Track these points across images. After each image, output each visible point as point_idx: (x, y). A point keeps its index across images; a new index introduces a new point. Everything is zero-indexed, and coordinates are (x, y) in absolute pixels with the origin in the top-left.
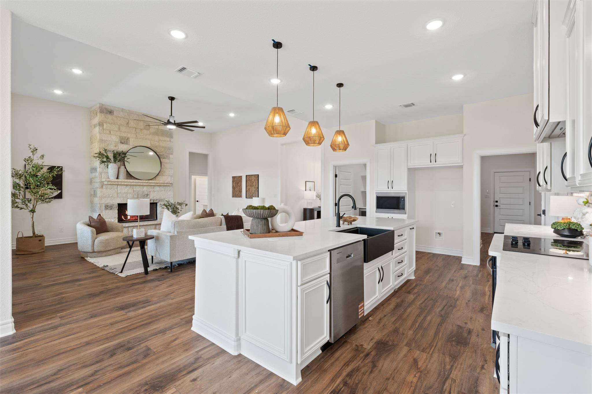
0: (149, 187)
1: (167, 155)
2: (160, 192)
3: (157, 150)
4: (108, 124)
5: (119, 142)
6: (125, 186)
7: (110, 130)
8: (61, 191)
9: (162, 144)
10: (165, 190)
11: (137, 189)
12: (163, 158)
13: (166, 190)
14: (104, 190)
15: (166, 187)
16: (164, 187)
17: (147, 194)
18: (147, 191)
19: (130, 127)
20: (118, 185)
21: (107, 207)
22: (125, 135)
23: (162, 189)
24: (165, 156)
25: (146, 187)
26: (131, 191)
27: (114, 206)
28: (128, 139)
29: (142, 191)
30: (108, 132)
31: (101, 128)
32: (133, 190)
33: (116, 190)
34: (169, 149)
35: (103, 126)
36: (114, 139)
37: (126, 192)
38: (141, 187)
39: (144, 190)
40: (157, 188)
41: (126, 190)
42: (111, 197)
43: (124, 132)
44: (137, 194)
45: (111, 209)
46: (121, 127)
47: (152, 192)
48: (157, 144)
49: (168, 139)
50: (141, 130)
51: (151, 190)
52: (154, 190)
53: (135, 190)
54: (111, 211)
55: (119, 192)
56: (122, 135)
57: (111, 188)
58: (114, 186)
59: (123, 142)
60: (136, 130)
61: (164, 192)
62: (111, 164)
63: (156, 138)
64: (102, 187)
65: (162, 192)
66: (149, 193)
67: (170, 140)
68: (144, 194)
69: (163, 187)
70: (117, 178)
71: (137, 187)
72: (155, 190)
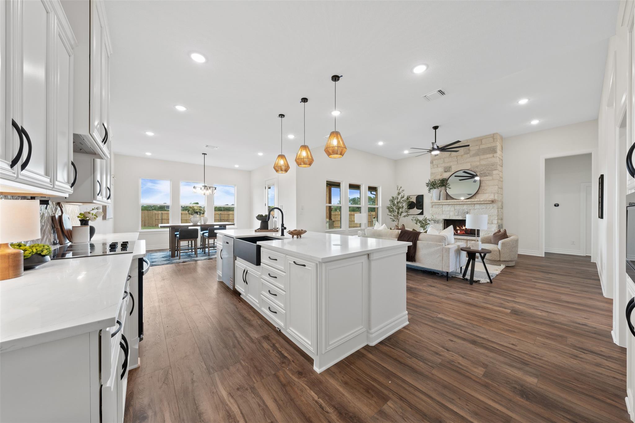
0: (469, 205)
1: (489, 172)
2: (481, 210)
3: (477, 170)
4: (436, 161)
5: (444, 171)
6: (448, 206)
7: (438, 164)
8: (422, 210)
9: (483, 162)
10: (486, 208)
11: (458, 207)
12: (485, 176)
13: (488, 208)
14: (434, 209)
15: (488, 205)
16: (486, 205)
17: (467, 212)
18: (467, 209)
19: (453, 157)
20: (443, 205)
21: (435, 222)
22: (448, 165)
23: (484, 206)
24: (488, 174)
25: (466, 205)
26: (452, 209)
27: (440, 221)
28: (450, 167)
29: (462, 209)
30: (436, 166)
31: (432, 165)
32: (455, 209)
33: (442, 209)
34: (493, 165)
35: (433, 162)
36: (441, 170)
37: (448, 210)
38: (461, 205)
39: (464, 208)
40: (477, 207)
41: (449, 208)
42: (438, 214)
43: (448, 162)
44: (457, 212)
45: (438, 223)
46: (445, 159)
47: (472, 210)
48: (478, 163)
49: (491, 155)
50: (462, 156)
51: (471, 208)
52: (474, 208)
53: (456, 208)
54: (438, 224)
55: (443, 210)
56: (445, 165)
57: (438, 208)
58: (440, 205)
59: (446, 170)
60: (457, 158)
61: (485, 209)
62: (435, 189)
63: (477, 158)
64: (432, 207)
65: (483, 210)
66: (469, 211)
67: (493, 156)
68: (464, 212)
69: (484, 205)
70: (439, 200)
71: (458, 205)
72: (476, 208)
